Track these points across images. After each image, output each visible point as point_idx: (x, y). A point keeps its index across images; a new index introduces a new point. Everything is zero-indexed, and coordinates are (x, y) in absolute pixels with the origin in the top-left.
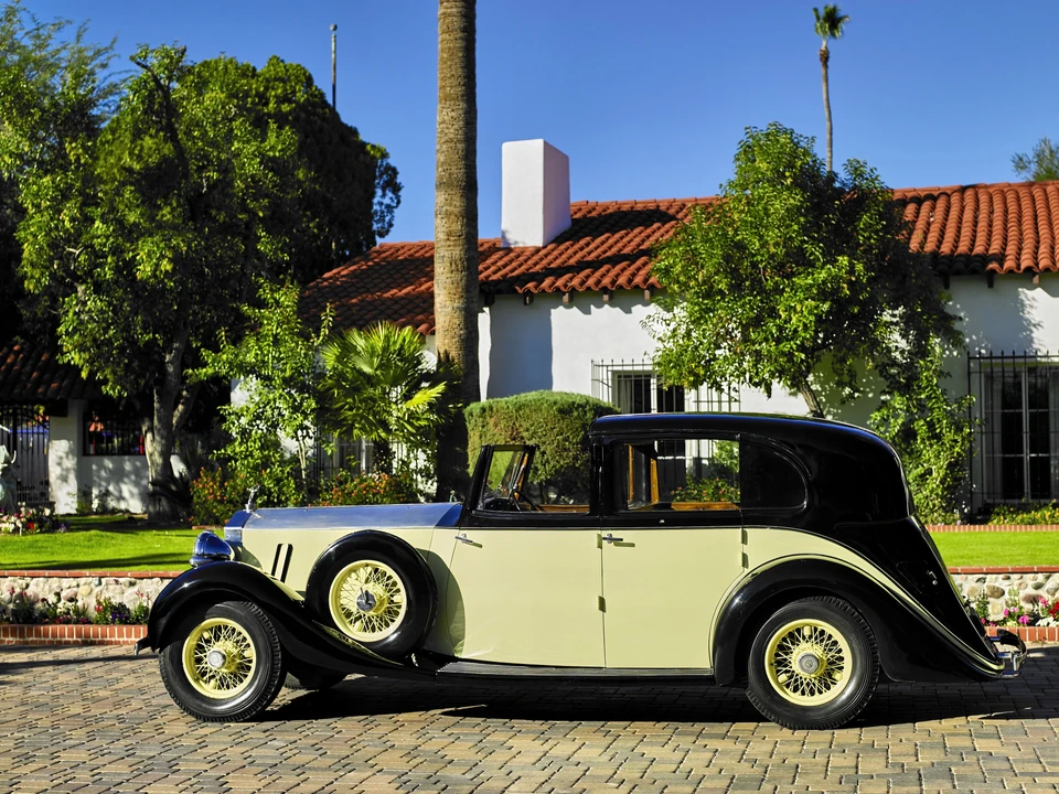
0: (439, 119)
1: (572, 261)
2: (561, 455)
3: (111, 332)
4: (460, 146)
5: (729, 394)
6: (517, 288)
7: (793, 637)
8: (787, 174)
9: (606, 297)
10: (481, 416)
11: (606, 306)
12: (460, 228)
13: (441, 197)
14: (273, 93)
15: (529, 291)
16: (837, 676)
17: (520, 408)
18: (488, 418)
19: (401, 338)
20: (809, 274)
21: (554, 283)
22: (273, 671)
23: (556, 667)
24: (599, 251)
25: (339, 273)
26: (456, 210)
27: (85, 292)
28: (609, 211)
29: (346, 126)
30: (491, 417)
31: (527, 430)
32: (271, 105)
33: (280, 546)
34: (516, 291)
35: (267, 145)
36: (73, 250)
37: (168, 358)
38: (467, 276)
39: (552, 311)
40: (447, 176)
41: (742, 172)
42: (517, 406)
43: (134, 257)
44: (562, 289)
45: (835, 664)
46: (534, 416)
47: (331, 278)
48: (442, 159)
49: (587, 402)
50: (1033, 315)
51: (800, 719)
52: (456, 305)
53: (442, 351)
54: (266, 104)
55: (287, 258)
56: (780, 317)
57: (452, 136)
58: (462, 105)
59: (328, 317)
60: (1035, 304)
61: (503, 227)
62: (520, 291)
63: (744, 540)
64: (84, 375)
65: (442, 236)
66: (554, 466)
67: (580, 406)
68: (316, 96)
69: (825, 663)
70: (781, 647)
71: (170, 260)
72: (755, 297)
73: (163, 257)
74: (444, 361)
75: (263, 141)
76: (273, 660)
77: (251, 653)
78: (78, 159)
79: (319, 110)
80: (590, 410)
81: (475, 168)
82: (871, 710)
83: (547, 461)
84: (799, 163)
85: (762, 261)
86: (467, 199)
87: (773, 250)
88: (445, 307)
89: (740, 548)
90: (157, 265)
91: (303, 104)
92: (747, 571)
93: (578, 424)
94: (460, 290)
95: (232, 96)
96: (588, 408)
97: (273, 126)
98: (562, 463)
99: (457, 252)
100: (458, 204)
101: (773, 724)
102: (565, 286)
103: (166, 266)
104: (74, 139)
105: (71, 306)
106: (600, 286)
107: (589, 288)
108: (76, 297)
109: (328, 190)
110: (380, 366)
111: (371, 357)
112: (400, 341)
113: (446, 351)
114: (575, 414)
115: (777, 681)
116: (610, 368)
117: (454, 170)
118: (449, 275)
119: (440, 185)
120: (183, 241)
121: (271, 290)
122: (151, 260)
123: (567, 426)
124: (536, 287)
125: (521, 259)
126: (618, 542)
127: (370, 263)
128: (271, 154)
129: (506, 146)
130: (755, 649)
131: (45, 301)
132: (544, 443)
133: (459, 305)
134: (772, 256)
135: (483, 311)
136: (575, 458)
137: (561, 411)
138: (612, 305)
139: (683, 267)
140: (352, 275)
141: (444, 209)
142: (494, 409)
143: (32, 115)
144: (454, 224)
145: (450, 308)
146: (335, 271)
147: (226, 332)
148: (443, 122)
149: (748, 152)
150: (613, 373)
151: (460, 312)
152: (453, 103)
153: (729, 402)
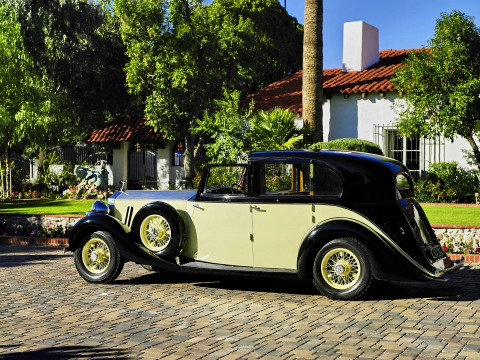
0: (305, 13)
1: (371, 78)
3: (166, 112)
4: (315, 25)
5: (439, 140)
6: (341, 91)
7: (335, 256)
8: (458, 35)
9: (382, 95)
11: (383, 99)
12: (313, 63)
13: (305, 49)
14: (254, 3)
15: (346, 92)
16: (354, 276)
19: (284, 114)
20: (464, 83)
21: (358, 88)
22: (116, 262)
23: (234, 266)
24: (385, 73)
25: (275, 84)
26: (312, 55)
27: (156, 94)
28: (400, 54)
29: (290, 17)
32: (253, 8)
33: (129, 207)
34: (341, 92)
35: (238, 27)
36: (151, 75)
37: (190, 123)
38: (317, 85)
39: (358, 101)
40: (308, 39)
41: (439, 33)
43: (171, 78)
44: (361, 91)
45: (354, 270)
47: (271, 87)
48: (306, 31)
49: (363, 144)
51: (335, 296)
52: (311, 99)
53: (305, 120)
54: (251, 8)
55: (251, 78)
56: (450, 104)
57: (310, 20)
58: (316, 6)
59: (252, 105)
61: (344, 62)
62: (342, 92)
63: (313, 210)
64: (155, 130)
65: (306, 67)
67: (359, 145)
68: (275, 4)
69: (350, 270)
70: (330, 261)
71: (186, 80)
72: (439, 94)
73: (182, 78)
74: (306, 124)
75: (237, 25)
76: (116, 258)
77: (108, 254)
78: (153, 36)
79: (277, 10)
80: (364, 147)
81: (322, 35)
82: (369, 292)
84: (464, 29)
85: (442, 77)
86: (317, 50)
87: (447, 72)
88: (306, 99)
89: (311, 214)
90: (180, 82)
91: (269, 7)
92: (315, 225)
94: (313, 92)
95: (223, 5)
96: (363, 146)
97: (241, 18)
99: (312, 74)
100: (313, 52)
101: (325, 297)
102: (363, 89)
103: (184, 82)
104: (151, 26)
105: (149, 100)
106: (379, 89)
107: (373, 91)
108: (152, 96)
109: (277, 47)
110: (273, 127)
111: (269, 123)
112: (283, 116)
115: (326, 277)
116: (384, 128)
117: (311, 36)
118: (308, 85)
120: (192, 71)
121: (228, 92)
122: (178, 79)
124: (349, 90)
125: (350, 77)
126: (258, 209)
127: (292, 80)
128: (240, 31)
129: (346, 25)
130: (316, 261)
131: (140, 98)
133: (313, 99)
134: (447, 75)
135: (327, 102)
138: (386, 99)
139: (405, 80)
140: (282, 85)
141: (306, 54)
143: (133, 16)
144: (311, 62)
145: (308, 100)
146: (275, 83)
147: (208, 111)
148: (307, 14)
149: (440, 24)
150: (386, 130)
151: (313, 102)
152: (311, 5)
153: (439, 144)
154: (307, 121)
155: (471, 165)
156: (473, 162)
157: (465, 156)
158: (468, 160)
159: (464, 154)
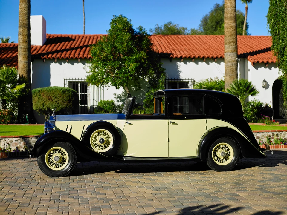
0: (20, 7)
1: (54, 50)
2: (63, 104)
4: (27, 15)
5: (101, 88)
6: (42, 57)
7: (219, 148)
8: (126, 29)
9: (67, 60)
10: (39, 93)
13: (21, 30)
15: (45, 58)
16: (229, 157)
17: (51, 91)
18: (41, 94)
20: (134, 56)
21: (52, 56)
22: (74, 161)
24: (59, 48)
26: (26, 34)
30: (42, 93)
31: (53, 97)
38: (28, 53)
39: (51, 64)
40: (23, 24)
41: (113, 27)
42: (50, 90)
44: (55, 58)
46: (55, 93)
48: (21, 19)
50: (180, 69)
51: (221, 169)
53: (21, 74)
57: (24, 12)
58: (27, 4)
60: (180, 66)
63: (207, 122)
65: (21, 41)
66: (61, 107)
70: (215, 150)
77: (67, 157)
81: (30, 22)
82: (238, 166)
83: (59, 106)
85: (121, 52)
86: (28, 31)
87: (125, 49)
88: (22, 61)
89: (206, 125)
92: (207, 130)
93: (68, 95)
94: (26, 57)
98: (63, 106)
99: (26, 46)
100: (26, 32)
106: (65, 57)
107: (62, 58)
110: (6, 78)
111: (4, 75)
113: (22, 74)
114: (67, 92)
115: (215, 159)
116: (67, 80)
117: (25, 22)
118: (23, 52)
119: (20, 27)
123: (65, 96)
124: (47, 57)
126: (173, 123)
132: (58, 100)
134: (124, 51)
136: (67, 105)
137: (63, 92)
138: (68, 63)
141: (22, 33)
142: (43, 91)
144: (25, 38)
145: (24, 62)
148: (22, 8)
149: (114, 22)
150: (68, 81)
151: (27, 63)
152: (25, 3)
153: (101, 90)
154: (22, 75)
155: (118, 102)
156: (120, 100)
157: (115, 97)
158: (117, 99)
159: (115, 96)
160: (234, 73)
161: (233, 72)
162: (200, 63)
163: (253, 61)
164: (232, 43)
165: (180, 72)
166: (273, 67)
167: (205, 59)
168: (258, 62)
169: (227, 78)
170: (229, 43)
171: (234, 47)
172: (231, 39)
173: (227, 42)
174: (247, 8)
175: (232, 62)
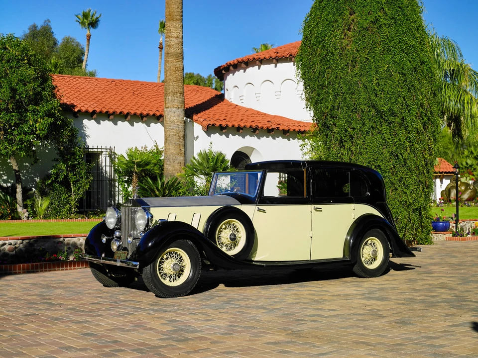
7: (367, 244)
16: (377, 257)
77: (185, 263)
115: (363, 261)
160: (181, 141)
161: (179, 139)
162: (119, 123)
163: (206, 123)
164: (178, 94)
165: (87, 136)
166: (230, 134)
167: (129, 117)
168: (213, 125)
169: (170, 147)
170: (174, 93)
171: (180, 99)
172: (177, 87)
173: (170, 91)
174: (89, 37)
175: (179, 123)
